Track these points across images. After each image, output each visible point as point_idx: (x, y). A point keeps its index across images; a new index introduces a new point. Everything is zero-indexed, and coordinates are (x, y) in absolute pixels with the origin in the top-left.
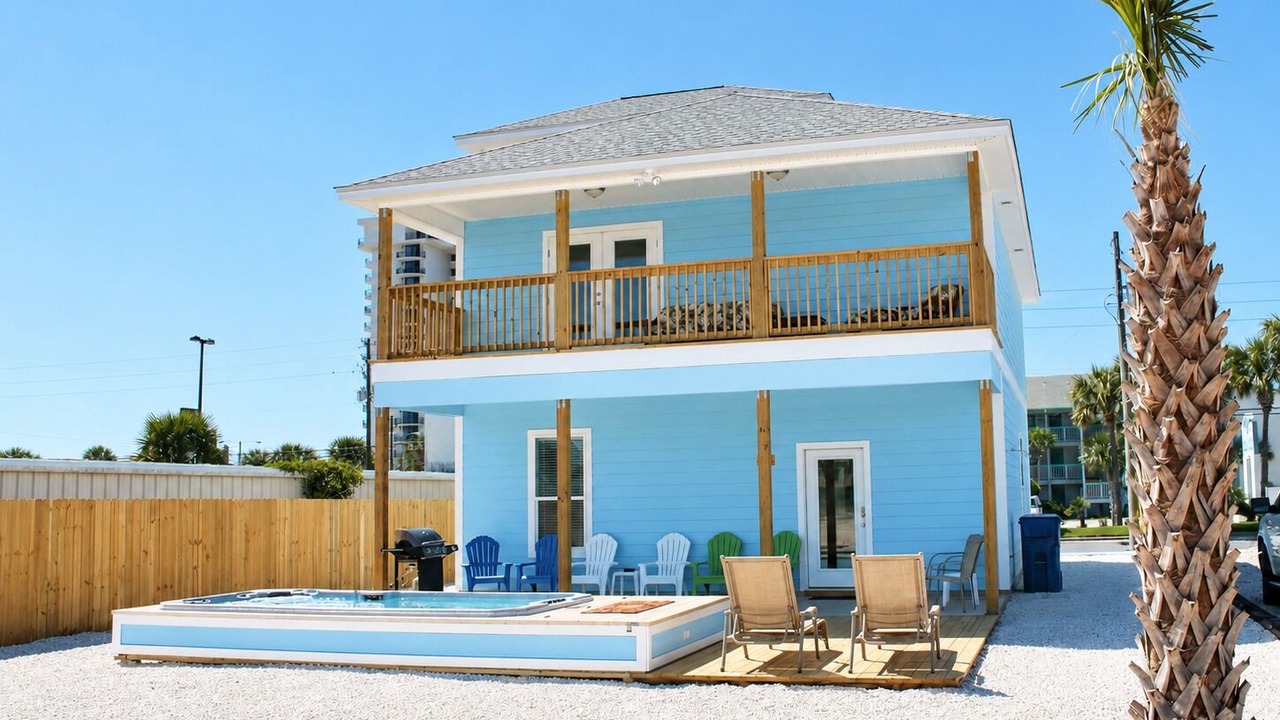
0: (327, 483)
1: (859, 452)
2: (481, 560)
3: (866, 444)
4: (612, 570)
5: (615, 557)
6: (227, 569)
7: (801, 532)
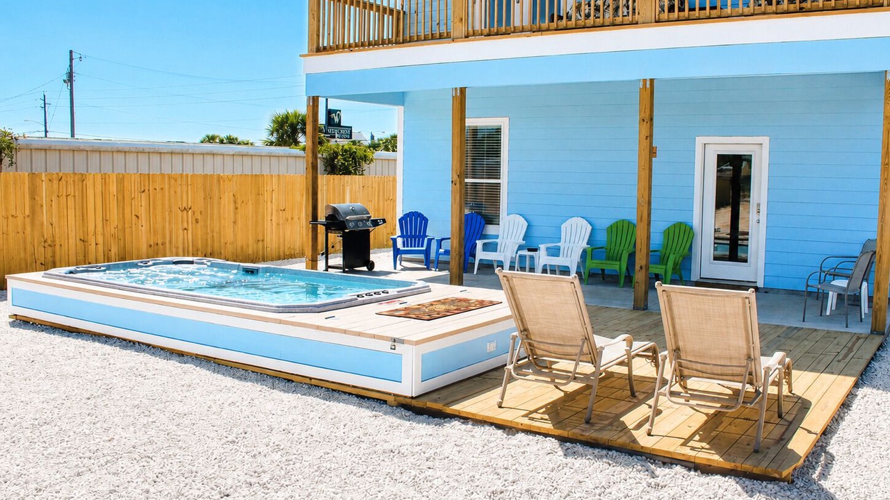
0: (338, 161)
1: (756, 148)
2: (411, 232)
3: (765, 140)
4: (520, 248)
5: (525, 236)
6: (216, 229)
7: (696, 223)
